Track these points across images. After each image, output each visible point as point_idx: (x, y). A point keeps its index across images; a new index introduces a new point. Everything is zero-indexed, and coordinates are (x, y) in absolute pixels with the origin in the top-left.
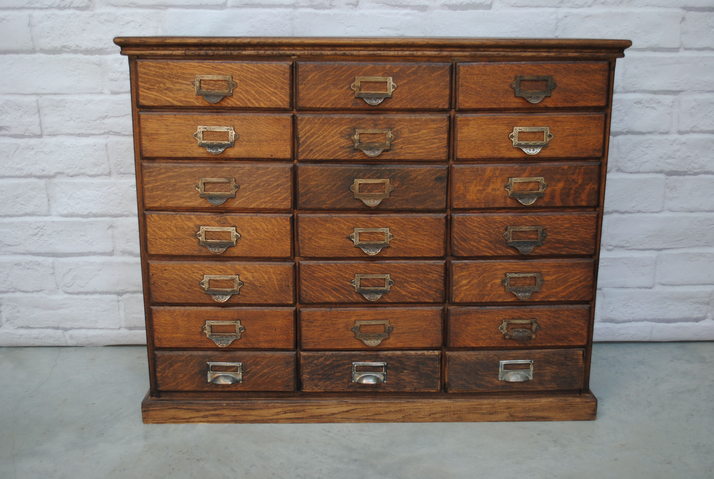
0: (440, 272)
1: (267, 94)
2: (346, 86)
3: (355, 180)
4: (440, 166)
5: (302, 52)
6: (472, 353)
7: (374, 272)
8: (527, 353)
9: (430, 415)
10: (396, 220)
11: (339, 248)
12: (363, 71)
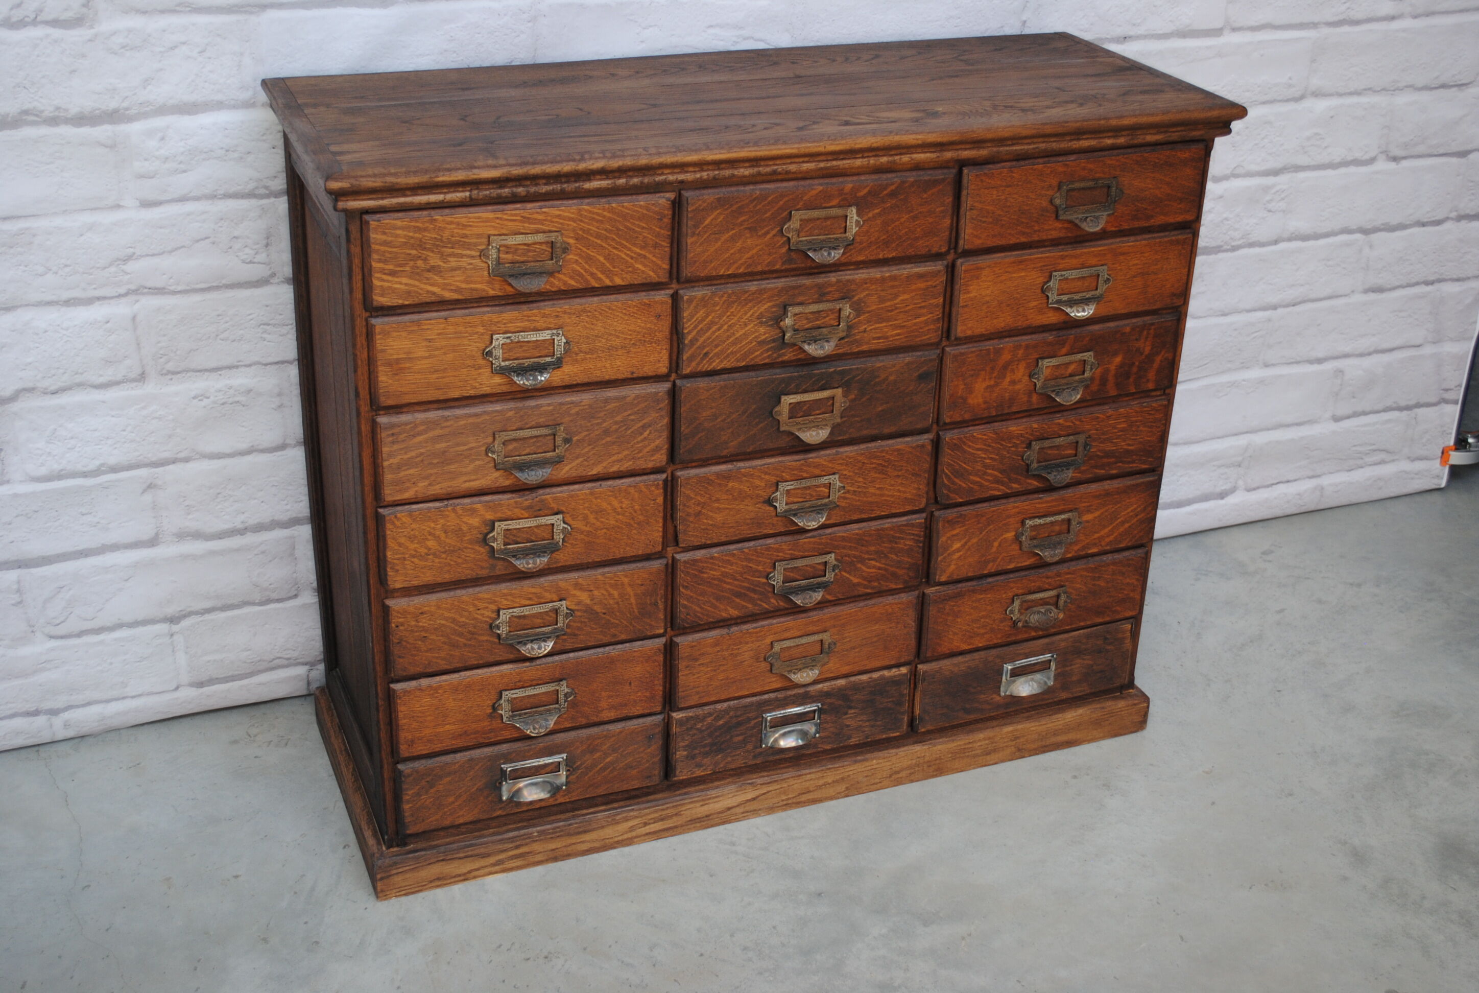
0: (917, 535)
1: (628, 259)
2: (772, 229)
3: (783, 398)
4: (926, 353)
5: (698, 176)
6: (960, 659)
7: (806, 554)
8: (1048, 644)
9: (890, 776)
10: (850, 458)
11: (749, 521)
12: (805, 198)
